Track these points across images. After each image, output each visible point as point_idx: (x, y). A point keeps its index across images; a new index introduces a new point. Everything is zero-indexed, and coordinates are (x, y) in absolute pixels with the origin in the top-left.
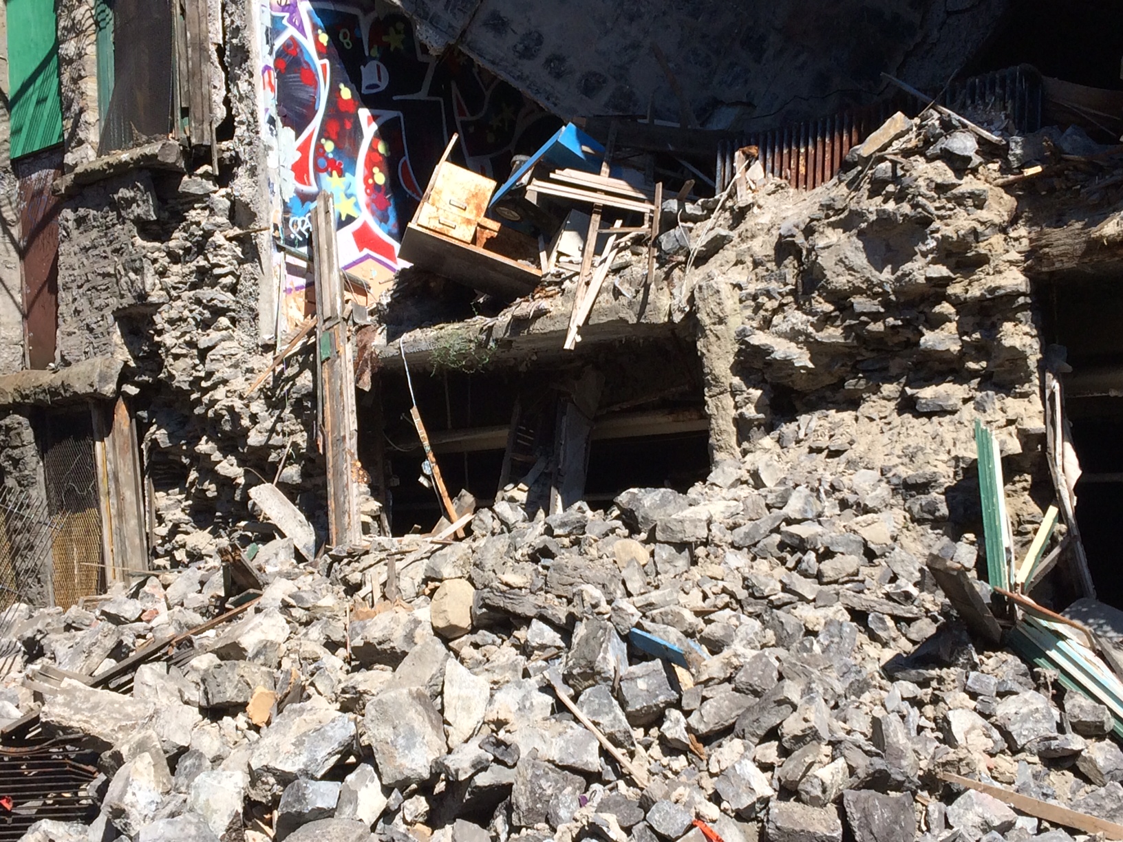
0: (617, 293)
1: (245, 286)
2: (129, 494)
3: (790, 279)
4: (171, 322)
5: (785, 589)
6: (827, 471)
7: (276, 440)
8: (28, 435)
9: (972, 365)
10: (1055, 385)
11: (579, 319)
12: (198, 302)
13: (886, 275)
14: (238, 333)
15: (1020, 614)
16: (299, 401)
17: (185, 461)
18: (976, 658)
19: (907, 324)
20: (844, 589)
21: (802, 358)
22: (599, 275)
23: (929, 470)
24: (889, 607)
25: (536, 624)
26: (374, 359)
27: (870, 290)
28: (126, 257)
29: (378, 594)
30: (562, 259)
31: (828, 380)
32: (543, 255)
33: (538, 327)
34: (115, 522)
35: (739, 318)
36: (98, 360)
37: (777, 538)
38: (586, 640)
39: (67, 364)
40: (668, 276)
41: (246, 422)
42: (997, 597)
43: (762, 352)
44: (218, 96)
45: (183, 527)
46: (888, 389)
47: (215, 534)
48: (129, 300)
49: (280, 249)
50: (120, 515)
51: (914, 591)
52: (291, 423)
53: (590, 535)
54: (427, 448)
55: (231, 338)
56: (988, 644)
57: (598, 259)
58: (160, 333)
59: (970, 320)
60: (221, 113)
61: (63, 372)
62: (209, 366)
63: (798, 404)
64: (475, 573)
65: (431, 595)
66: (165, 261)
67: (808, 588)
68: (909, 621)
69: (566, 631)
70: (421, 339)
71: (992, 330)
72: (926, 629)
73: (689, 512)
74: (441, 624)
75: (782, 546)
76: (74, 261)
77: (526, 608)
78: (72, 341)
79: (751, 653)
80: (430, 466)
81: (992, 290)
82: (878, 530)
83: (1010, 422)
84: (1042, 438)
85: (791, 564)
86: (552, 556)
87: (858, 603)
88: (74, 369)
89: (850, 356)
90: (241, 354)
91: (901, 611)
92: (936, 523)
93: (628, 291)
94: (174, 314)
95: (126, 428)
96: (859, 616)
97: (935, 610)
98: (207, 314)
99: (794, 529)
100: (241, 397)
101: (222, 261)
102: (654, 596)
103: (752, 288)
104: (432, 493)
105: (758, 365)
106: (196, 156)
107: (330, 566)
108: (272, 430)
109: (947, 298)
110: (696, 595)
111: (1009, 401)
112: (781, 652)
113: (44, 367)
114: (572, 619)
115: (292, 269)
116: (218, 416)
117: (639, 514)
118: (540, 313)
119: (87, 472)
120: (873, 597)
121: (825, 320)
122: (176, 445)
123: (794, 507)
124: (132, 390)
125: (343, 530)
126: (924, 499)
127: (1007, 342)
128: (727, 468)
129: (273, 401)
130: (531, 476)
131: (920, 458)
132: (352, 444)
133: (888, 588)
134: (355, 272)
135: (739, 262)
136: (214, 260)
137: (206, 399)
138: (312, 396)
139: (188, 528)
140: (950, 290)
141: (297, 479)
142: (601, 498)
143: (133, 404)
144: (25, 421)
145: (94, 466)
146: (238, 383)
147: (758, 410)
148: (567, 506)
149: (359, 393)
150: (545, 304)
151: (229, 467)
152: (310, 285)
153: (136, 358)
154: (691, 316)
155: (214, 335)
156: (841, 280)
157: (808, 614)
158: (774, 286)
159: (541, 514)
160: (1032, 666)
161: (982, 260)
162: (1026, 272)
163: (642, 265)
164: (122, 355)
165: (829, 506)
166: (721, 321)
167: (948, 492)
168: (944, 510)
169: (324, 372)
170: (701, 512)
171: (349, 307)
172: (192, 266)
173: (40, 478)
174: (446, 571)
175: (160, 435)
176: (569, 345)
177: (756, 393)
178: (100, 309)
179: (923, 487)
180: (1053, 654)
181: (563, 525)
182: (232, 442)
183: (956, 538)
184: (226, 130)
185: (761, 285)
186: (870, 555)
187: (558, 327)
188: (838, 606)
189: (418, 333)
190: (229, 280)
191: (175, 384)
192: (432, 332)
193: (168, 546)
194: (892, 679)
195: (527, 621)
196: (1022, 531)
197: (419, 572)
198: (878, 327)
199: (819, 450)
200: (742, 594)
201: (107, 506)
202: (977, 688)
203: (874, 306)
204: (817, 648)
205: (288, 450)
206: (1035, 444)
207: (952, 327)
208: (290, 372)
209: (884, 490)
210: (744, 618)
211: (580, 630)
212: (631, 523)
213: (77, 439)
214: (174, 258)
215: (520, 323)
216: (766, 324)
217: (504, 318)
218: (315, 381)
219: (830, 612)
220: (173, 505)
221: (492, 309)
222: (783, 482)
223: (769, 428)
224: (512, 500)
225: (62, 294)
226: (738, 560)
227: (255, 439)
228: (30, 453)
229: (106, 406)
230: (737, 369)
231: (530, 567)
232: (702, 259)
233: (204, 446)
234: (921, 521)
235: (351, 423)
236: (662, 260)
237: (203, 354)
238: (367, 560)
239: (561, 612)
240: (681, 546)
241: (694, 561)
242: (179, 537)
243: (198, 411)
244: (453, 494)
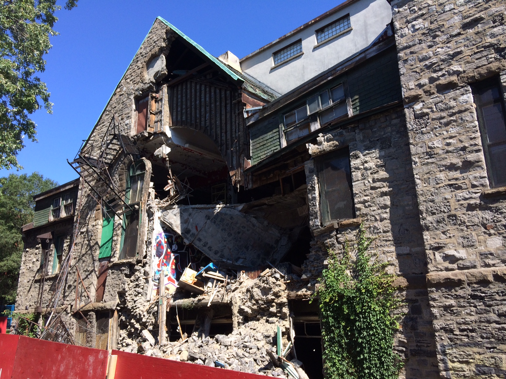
0: (218, 296)
1: (145, 288)
2: (115, 330)
3: (249, 296)
4: (129, 295)
5: (243, 355)
6: (253, 333)
7: (148, 320)
8: (95, 316)
9: (278, 315)
10: (291, 319)
11: (210, 301)
12: (135, 291)
13: (264, 297)
14: (142, 298)
15: (282, 361)
16: (154, 313)
17: (128, 324)
18: (274, 369)
19: (268, 306)
20: (254, 355)
21: (250, 311)
22: (215, 293)
23: (270, 334)
24: (261, 359)
25: (199, 360)
26: (170, 305)
27: (262, 300)
28: (122, 281)
29: (170, 353)
30: (209, 288)
31: (254, 315)
32: (205, 286)
33: (203, 301)
34: (111, 336)
35: (239, 303)
36: (113, 302)
37: (242, 345)
38: (208, 363)
39: (105, 302)
40: (227, 294)
41: (142, 316)
42: (279, 358)
43: (243, 310)
44: (144, 251)
45: (125, 338)
46: (264, 318)
47: (132, 340)
48: (121, 290)
49: (153, 281)
50: (112, 335)
51: (265, 356)
52: (152, 317)
53: (210, 343)
54: (179, 323)
55: (141, 299)
56: (277, 366)
57: (215, 289)
58: (126, 297)
59: (278, 306)
60: (145, 254)
61: (105, 304)
62: (136, 304)
63: (249, 319)
64: (188, 350)
65: (180, 354)
66: (129, 282)
67: (247, 355)
68: (264, 361)
69: (204, 361)
70: (180, 302)
71: (281, 309)
72: (266, 363)
73: (228, 340)
74: (182, 359)
75: (243, 347)
76: (110, 280)
77: (197, 357)
78: (107, 297)
79: (236, 366)
80: (179, 328)
81: (281, 302)
82: (260, 344)
83: (284, 326)
84: (289, 329)
85: (245, 350)
86: (202, 347)
87: (255, 358)
88: (107, 303)
89: (258, 311)
90: (143, 302)
91: (263, 359)
92: (271, 344)
93: (220, 296)
94: (130, 293)
95: (116, 316)
96: (255, 360)
97: (268, 360)
98: (137, 293)
99: (246, 344)
100: (142, 311)
101: (141, 283)
102: (220, 355)
103: (242, 297)
104: (179, 333)
105: (242, 312)
106: (139, 262)
107: (160, 347)
108: (148, 318)
109: (274, 302)
110: (228, 355)
111: (284, 321)
112: (241, 366)
113: (99, 302)
114: (205, 359)
115: (155, 285)
116: (137, 315)
117: (219, 340)
118: (203, 299)
119: (107, 326)
120: (258, 357)
121: (254, 304)
122: (126, 320)
123: (246, 340)
124: (119, 308)
125: (161, 340)
126: (269, 339)
127: (283, 311)
128: (235, 331)
129: (148, 312)
130: (199, 331)
131: (268, 331)
132: (165, 322)
133: (261, 355)
134: (167, 286)
135: (240, 292)
136: (139, 283)
137: (134, 311)
138: (157, 312)
139: (127, 338)
140: (275, 301)
141: (152, 329)
142: (212, 335)
143: (118, 311)
144: (94, 313)
145: (108, 324)
146: (142, 308)
147: (242, 320)
148: (205, 337)
149: (167, 312)
150: (204, 297)
151: (137, 326)
152: (158, 288)
153: (120, 302)
154: (231, 302)
155: (138, 298)
156: (257, 298)
157: (246, 359)
158: (246, 297)
159: (200, 338)
160: (284, 370)
161: (280, 296)
162: (287, 299)
163: (223, 291)
164: (118, 301)
165: (252, 339)
166: (236, 303)
167: (273, 338)
168: (272, 341)
169: (160, 307)
170: (230, 340)
171: (166, 294)
172: (135, 283)
173: (96, 326)
174: (183, 349)
175: (123, 318)
176: (208, 306)
177: (241, 317)
178: (114, 291)
179: (268, 337)
180: (287, 368)
181: (205, 341)
182: (139, 320)
183: (273, 346)
184: (145, 257)
185: (244, 297)
186: (258, 349)
187: (207, 302)
188: (252, 358)
189: (179, 300)
190: (142, 287)
191: (128, 307)
192: (182, 301)
193: (122, 342)
194: (260, 372)
195: (197, 359)
196: (285, 345)
197: (178, 349)
198: (263, 306)
199: (252, 329)
200: (235, 355)
201: (110, 333)
202: (274, 374)
203: (262, 303)
204: (247, 366)
205: (151, 323)
206: (288, 329)
207: (275, 307)
208: (153, 306)
209: (262, 337)
210: (235, 360)
211: (207, 361)
212: (217, 341)
213: (105, 318)
214: (131, 282)
215: (199, 300)
216: (244, 304)
217: (196, 299)
218: (158, 309)
219: (250, 359)
220: (124, 333)
221: (195, 297)
222: (245, 334)
223: (244, 324)
224: (195, 335)
225: (106, 287)
226: (236, 349)
227: (144, 320)
228: (94, 320)
229: (112, 311)
230: (239, 312)
231: (198, 349)
232: (234, 291)
233: (133, 321)
234: (268, 343)
235: (165, 318)
236: (227, 291)
237: (135, 302)
238: (167, 346)
239: (203, 358)
240: (226, 346)
241: (228, 349)
242: (124, 340)
243: (132, 313)
244: (183, 333)
